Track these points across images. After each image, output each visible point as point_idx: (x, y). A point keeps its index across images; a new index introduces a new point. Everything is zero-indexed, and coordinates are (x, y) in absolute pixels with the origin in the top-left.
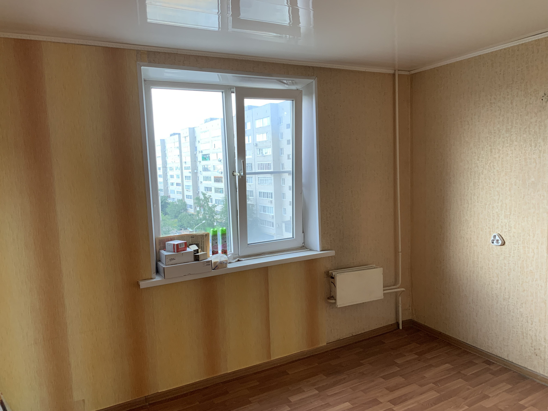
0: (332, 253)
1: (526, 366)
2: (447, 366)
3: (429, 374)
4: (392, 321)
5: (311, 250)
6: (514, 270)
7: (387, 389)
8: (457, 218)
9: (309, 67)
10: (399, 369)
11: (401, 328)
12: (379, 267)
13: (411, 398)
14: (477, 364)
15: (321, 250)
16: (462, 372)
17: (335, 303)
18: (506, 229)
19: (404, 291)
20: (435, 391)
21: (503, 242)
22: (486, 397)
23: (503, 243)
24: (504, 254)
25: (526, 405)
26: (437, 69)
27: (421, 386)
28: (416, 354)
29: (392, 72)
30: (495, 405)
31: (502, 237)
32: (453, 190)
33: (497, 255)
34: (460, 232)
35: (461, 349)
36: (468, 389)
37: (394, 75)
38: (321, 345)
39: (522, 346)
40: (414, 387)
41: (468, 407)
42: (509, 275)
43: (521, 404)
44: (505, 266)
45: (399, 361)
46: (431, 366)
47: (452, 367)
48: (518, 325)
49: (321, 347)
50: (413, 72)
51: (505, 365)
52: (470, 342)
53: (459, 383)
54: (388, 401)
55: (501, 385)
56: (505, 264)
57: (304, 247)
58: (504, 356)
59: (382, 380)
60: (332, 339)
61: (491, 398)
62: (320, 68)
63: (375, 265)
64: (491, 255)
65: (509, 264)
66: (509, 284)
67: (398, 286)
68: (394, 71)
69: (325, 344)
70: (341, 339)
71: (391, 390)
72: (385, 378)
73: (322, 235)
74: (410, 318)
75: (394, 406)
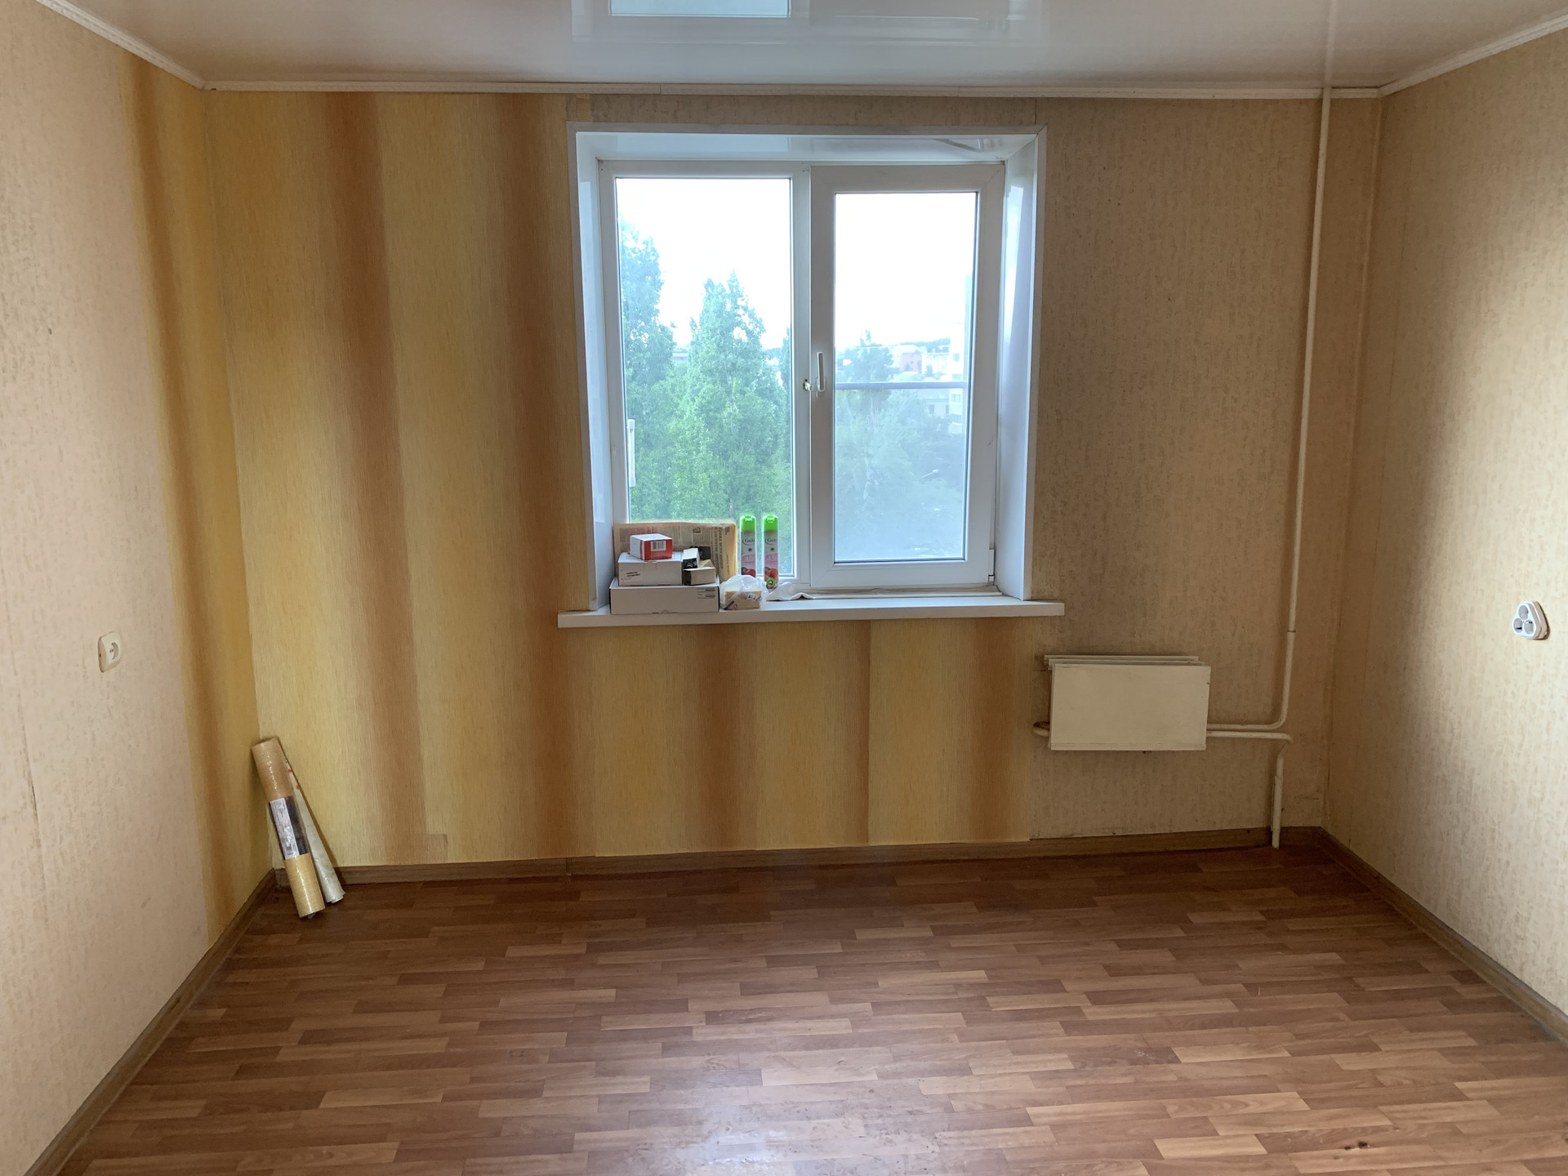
0: (1055, 609)
1: (1559, 1006)
2: (1334, 958)
3: (1251, 964)
5: (1004, 595)
6: (1561, 718)
7: (1107, 968)
8: (1446, 544)
9: (1023, 100)
10: (1184, 935)
11: (1276, 843)
12: (1205, 665)
13: (1152, 1000)
14: (1427, 971)
15: (1029, 596)
16: (1359, 980)
17: (1047, 739)
18: (1557, 591)
19: (1288, 742)
20: (1233, 1001)
21: (1545, 629)
22: (1367, 1047)
23: (1544, 632)
24: (1544, 665)
25: (1469, 1095)
27: (1204, 982)
28: (1262, 913)
29: (1312, 94)
30: (1373, 1071)
31: (1546, 612)
33: (1528, 667)
34: (1449, 590)
35: (1415, 928)
36: (1337, 1019)
37: (1320, 101)
38: (1013, 840)
40: (1187, 982)
41: (1289, 1055)
42: (1548, 730)
43: (1459, 1087)
44: (1542, 703)
45: (1196, 918)
46: (1283, 948)
47: (1343, 962)
49: (1015, 844)
50: (1388, 90)
51: (1508, 989)
53: (1332, 1000)
54: (1086, 993)
55: (1444, 1034)
56: (1544, 696)
57: (993, 586)
59: (1113, 947)
60: (1047, 832)
61: (1380, 1052)
62: (1060, 101)
63: (1197, 657)
64: (1513, 664)
65: (1552, 697)
66: (1545, 758)
67: (1275, 726)
68: (1319, 91)
69: (1027, 839)
70: (1076, 836)
71: (1114, 971)
72: (1122, 945)
73: (1035, 559)
75: (1090, 1004)
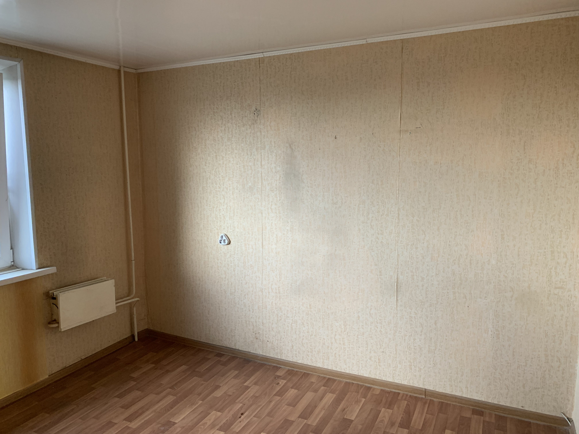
0: (52, 270)
1: (249, 351)
2: (184, 367)
3: (165, 380)
4: (126, 334)
5: (23, 269)
6: (238, 266)
7: (122, 407)
8: (188, 221)
9: (11, 46)
10: (136, 383)
11: (136, 339)
12: (111, 279)
13: (147, 409)
14: (209, 359)
15: (38, 267)
16: (197, 370)
17: (58, 327)
18: (231, 229)
19: (138, 300)
20: (172, 395)
21: (229, 241)
22: (217, 387)
24: (230, 252)
25: (249, 385)
26: (165, 71)
27: (158, 394)
28: (152, 363)
29: (117, 68)
30: (225, 393)
31: (228, 236)
32: (184, 195)
33: (224, 254)
34: (192, 235)
35: (195, 348)
36: (202, 384)
37: (119, 71)
38: (41, 379)
39: (246, 333)
40: (152, 397)
41: (202, 402)
42: (234, 271)
43: (245, 385)
44: (231, 263)
45: (135, 375)
46: (168, 371)
47: (188, 367)
48: (243, 315)
49: (42, 381)
50: (140, 71)
51: (233, 354)
52: (203, 340)
53: (195, 380)
54: (124, 420)
55: (230, 373)
56: (231, 261)
57: (14, 267)
58: (232, 346)
59: (117, 399)
60: (56, 369)
61: (221, 387)
62: (27, 50)
63: (106, 277)
64: (219, 254)
65: (234, 260)
66: (234, 279)
67: (132, 296)
68: (119, 67)
69: (47, 377)
70: (68, 366)
71: (126, 407)
72: (120, 396)
73: (38, 250)
74: (146, 327)
75: (129, 423)
